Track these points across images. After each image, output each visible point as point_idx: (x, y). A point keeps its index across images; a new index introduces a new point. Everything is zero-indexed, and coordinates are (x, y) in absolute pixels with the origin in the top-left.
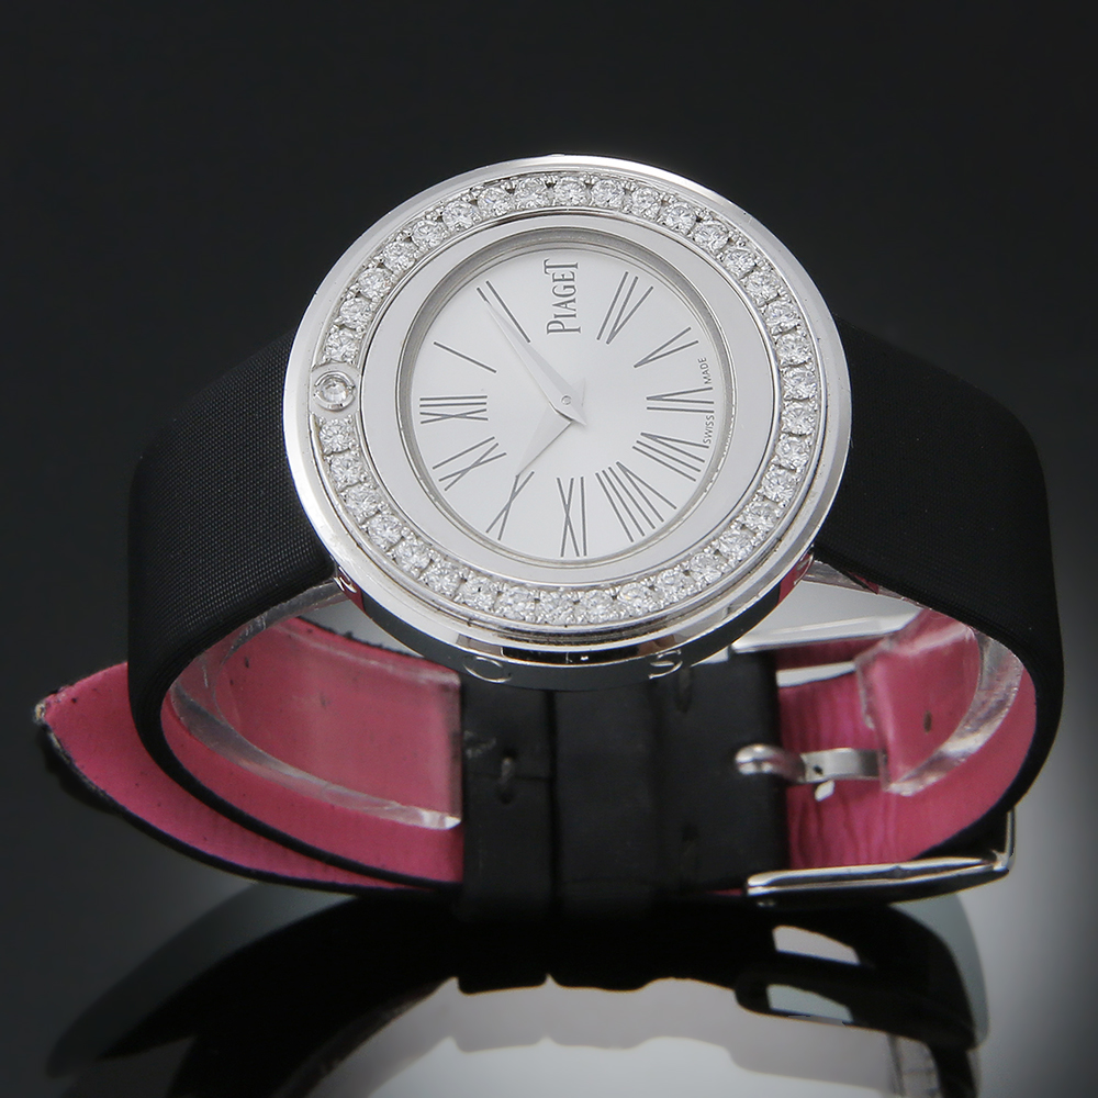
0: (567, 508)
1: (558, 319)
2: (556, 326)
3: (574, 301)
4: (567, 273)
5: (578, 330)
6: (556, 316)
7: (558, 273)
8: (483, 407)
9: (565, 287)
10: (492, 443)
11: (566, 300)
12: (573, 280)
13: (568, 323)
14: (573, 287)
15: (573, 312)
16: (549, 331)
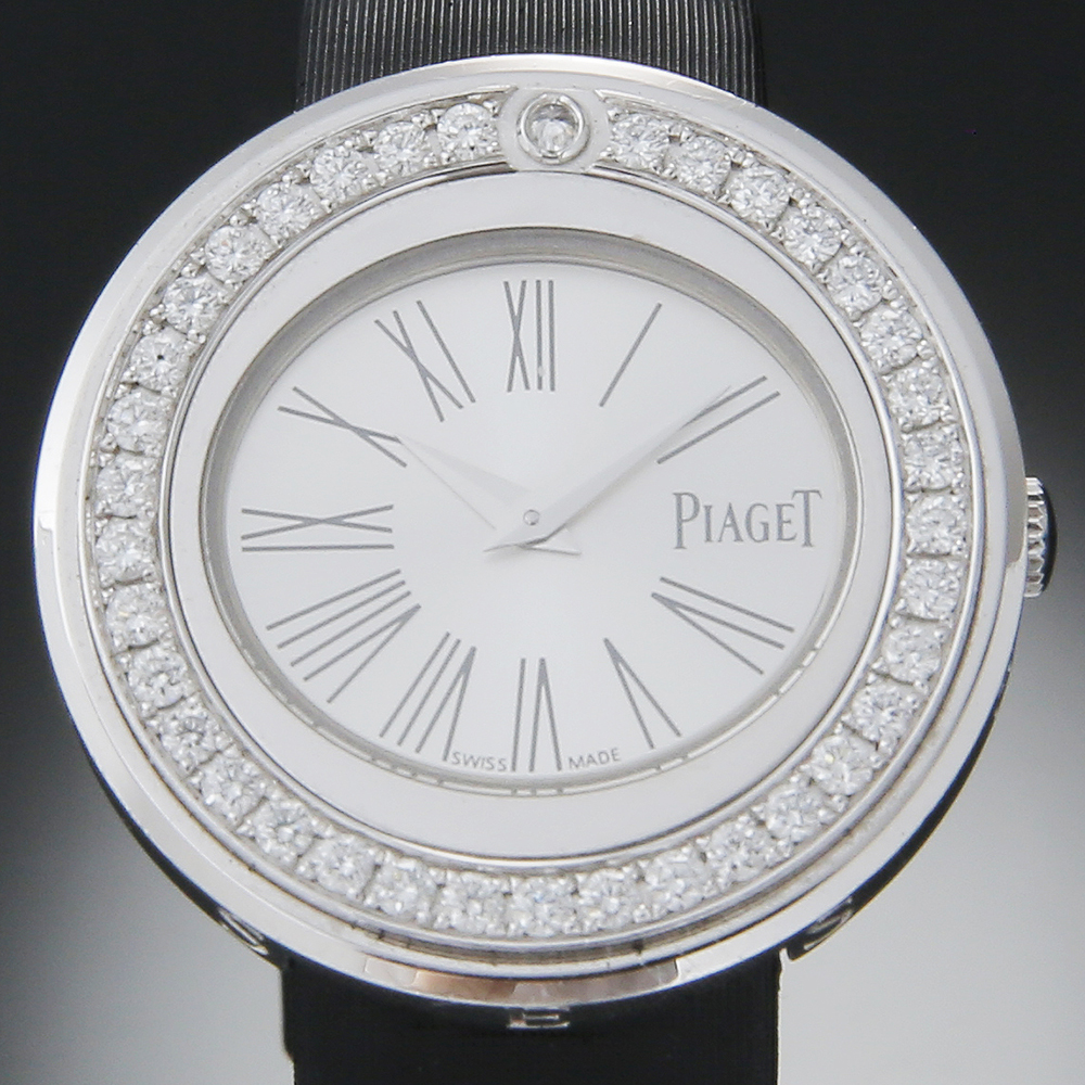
0: (336, 521)
1: (702, 511)
2: (687, 509)
3: (738, 538)
4: (795, 528)
5: (680, 546)
6: (708, 508)
7: (795, 515)
8: (533, 382)
9: (766, 525)
10: (462, 397)
11: (739, 525)
12: (780, 538)
13: (693, 531)
14: (766, 538)
15: (715, 536)
16: (679, 496)
